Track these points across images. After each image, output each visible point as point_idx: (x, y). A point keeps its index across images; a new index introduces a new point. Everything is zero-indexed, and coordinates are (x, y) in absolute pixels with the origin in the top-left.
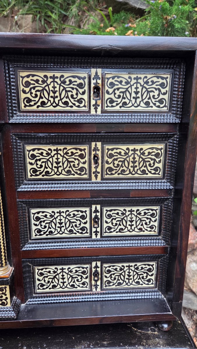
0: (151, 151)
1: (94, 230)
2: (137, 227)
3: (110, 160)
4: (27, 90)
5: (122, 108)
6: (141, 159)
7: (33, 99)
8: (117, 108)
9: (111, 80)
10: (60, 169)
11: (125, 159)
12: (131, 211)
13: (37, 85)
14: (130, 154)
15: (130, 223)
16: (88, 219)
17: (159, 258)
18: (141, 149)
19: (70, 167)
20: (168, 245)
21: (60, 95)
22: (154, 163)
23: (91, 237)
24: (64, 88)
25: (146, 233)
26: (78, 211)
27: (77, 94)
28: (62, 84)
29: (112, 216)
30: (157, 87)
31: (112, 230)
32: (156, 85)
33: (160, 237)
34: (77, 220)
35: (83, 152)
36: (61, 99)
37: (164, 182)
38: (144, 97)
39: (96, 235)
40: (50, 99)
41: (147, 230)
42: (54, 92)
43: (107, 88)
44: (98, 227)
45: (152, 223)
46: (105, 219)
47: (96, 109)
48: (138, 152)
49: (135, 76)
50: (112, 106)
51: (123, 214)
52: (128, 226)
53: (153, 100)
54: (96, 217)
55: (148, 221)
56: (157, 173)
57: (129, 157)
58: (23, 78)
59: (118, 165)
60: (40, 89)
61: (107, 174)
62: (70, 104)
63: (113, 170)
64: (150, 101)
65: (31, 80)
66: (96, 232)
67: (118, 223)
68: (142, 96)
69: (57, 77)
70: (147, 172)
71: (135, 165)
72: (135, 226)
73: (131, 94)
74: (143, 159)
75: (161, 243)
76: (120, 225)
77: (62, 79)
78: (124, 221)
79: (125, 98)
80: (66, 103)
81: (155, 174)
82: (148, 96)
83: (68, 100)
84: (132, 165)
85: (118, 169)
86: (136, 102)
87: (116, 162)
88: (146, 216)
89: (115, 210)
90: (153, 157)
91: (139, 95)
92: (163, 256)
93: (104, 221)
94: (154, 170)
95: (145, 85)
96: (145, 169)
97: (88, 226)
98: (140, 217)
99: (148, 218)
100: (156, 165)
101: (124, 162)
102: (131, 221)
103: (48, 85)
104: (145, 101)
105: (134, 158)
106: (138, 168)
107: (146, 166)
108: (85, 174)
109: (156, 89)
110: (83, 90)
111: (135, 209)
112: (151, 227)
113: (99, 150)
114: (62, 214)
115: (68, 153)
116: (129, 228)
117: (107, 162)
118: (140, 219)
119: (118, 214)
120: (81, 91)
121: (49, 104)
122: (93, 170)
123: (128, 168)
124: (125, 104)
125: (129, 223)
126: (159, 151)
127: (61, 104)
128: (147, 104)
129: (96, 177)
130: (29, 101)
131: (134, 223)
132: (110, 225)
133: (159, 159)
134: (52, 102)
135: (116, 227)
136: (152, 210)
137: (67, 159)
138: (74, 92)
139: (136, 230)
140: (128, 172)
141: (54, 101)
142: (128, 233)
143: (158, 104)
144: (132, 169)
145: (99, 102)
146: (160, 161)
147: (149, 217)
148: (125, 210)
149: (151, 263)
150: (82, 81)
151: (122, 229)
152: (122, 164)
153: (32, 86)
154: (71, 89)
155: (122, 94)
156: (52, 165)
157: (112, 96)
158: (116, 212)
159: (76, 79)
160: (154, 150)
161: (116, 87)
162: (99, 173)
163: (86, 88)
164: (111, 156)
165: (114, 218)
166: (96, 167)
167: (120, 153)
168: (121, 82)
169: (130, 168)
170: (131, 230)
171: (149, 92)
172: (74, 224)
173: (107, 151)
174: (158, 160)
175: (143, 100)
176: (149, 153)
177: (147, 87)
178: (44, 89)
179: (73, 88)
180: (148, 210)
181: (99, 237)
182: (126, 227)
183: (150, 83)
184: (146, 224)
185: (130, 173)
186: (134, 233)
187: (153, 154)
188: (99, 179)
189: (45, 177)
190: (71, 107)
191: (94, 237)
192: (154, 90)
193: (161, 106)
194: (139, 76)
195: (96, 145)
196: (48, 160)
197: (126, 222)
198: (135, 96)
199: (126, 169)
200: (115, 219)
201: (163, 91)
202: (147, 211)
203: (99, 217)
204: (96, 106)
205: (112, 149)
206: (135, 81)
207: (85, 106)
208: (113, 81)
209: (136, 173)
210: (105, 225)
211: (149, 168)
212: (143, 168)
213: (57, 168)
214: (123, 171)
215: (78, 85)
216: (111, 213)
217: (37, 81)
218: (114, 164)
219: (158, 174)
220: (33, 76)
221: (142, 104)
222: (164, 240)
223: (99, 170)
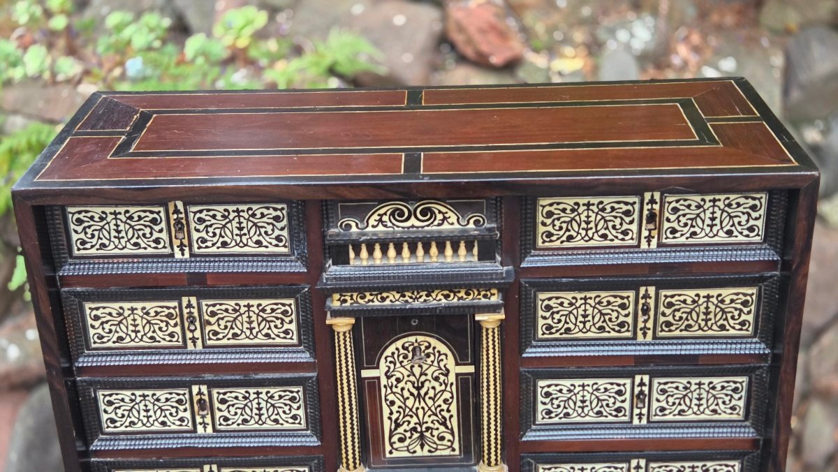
0: (735, 297)
1: (636, 411)
2: (708, 407)
3: (668, 311)
4: (548, 221)
5: (690, 239)
6: (718, 310)
7: (555, 232)
8: (682, 240)
9: (674, 205)
10: (588, 325)
11: (693, 310)
12: (700, 384)
13: (563, 214)
14: (700, 302)
15: (697, 402)
16: (628, 396)
17: (745, 455)
18: (720, 295)
19: (604, 321)
20: (761, 435)
21: (596, 226)
22: (739, 315)
23: (631, 422)
24: (603, 218)
25: (724, 417)
26: (612, 384)
27: (621, 224)
28: (600, 213)
29: (667, 392)
30: (745, 211)
31: (667, 412)
32: (744, 208)
33: (747, 423)
34: (610, 397)
35: (625, 301)
36: (597, 232)
37: (756, 343)
38: (724, 225)
39: (640, 419)
40: (581, 231)
41: (725, 412)
42: (588, 223)
43: (667, 214)
44: (644, 407)
45: (734, 402)
46: (655, 395)
47: (649, 242)
48: (714, 300)
49: (711, 197)
50: (674, 238)
51: (686, 388)
52: (693, 406)
53: (739, 228)
54: (641, 392)
55: (727, 399)
56: (744, 328)
57: (699, 306)
58: (544, 207)
59: (681, 318)
60: (568, 219)
61: (662, 330)
62: (610, 237)
63: (672, 325)
64: (733, 228)
65: (556, 209)
66: (640, 415)
67: (677, 401)
68: (721, 222)
69: (593, 204)
70: (728, 327)
71: (709, 317)
72: (705, 406)
73: (703, 221)
74: (722, 310)
75: (749, 433)
76: (680, 404)
77: (600, 206)
78: (687, 398)
79: (694, 227)
80: (604, 236)
81: (741, 330)
82: (731, 223)
83: (607, 232)
84: (704, 317)
85: (680, 323)
86: (711, 230)
87: (678, 314)
88: (724, 391)
89: (672, 383)
90: (739, 306)
91: (717, 221)
92: (751, 452)
93: (654, 399)
94: (740, 324)
95: (727, 209)
96: (725, 323)
97: (627, 405)
98: (714, 392)
99: (727, 395)
100: (743, 317)
101: (690, 313)
102: (699, 399)
103: (579, 214)
104: (725, 229)
105: (707, 308)
106: (713, 321)
107: (726, 319)
108: (628, 331)
109: (743, 213)
110: (631, 218)
111: (706, 380)
112: (733, 408)
113: (650, 298)
114: (586, 388)
115: (602, 303)
116: (696, 409)
117: (664, 314)
118: (714, 396)
119: (677, 388)
120: (628, 219)
121: (579, 237)
122: (641, 325)
123: (696, 322)
124: (694, 234)
125: (695, 401)
126: (748, 298)
127: (596, 237)
128: (729, 233)
129: (645, 334)
130: (550, 235)
131: (704, 402)
132: (664, 404)
133: (748, 309)
134: (583, 235)
135: (674, 407)
136: (735, 382)
137: (600, 311)
138: (618, 221)
139: (707, 411)
140: (696, 327)
141: (587, 234)
142: (693, 417)
143: (746, 232)
144: (703, 324)
145: (655, 233)
146: (749, 312)
147: (730, 393)
148: (689, 383)
149: (731, 463)
150: (629, 207)
151: (684, 411)
152: (687, 317)
153: (555, 216)
154: (612, 218)
155: (689, 222)
156: (576, 319)
157: (675, 225)
158: (674, 385)
159: (622, 205)
160: (741, 296)
161: (681, 213)
162: (649, 329)
163: (636, 216)
164: (670, 305)
165: (671, 394)
166: (645, 321)
167: (684, 302)
168: (689, 206)
169: (700, 321)
170: (698, 412)
171: (731, 217)
172: (604, 403)
173: (663, 298)
174: (746, 310)
175: (722, 228)
176: (732, 301)
177: (730, 211)
178: (573, 219)
179: (616, 217)
180: (728, 382)
181: (644, 421)
182: (690, 407)
183: (734, 206)
184: (724, 403)
185: (700, 328)
186: (702, 417)
187: (739, 301)
188: (649, 338)
189: (564, 336)
190: (612, 240)
191: (636, 421)
192: (740, 214)
193: (752, 235)
194: (717, 197)
195: (647, 290)
196: (571, 312)
197: (691, 400)
198: (710, 223)
199: (693, 323)
200: (672, 396)
201: (754, 215)
202: (726, 384)
203: (647, 392)
204: (649, 238)
205: (672, 296)
206: (712, 204)
207: (632, 239)
208: (677, 205)
209: (710, 329)
210: (655, 405)
211: (732, 322)
212: (722, 322)
213: (584, 323)
214: (690, 326)
215: (623, 213)
216: (666, 387)
217: (564, 210)
218: (674, 316)
219: (747, 330)
220: (558, 204)
221: (721, 233)
222: (754, 428)
223: (650, 324)
